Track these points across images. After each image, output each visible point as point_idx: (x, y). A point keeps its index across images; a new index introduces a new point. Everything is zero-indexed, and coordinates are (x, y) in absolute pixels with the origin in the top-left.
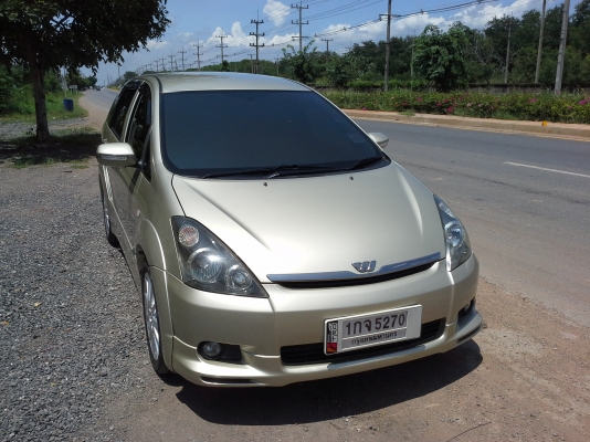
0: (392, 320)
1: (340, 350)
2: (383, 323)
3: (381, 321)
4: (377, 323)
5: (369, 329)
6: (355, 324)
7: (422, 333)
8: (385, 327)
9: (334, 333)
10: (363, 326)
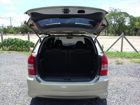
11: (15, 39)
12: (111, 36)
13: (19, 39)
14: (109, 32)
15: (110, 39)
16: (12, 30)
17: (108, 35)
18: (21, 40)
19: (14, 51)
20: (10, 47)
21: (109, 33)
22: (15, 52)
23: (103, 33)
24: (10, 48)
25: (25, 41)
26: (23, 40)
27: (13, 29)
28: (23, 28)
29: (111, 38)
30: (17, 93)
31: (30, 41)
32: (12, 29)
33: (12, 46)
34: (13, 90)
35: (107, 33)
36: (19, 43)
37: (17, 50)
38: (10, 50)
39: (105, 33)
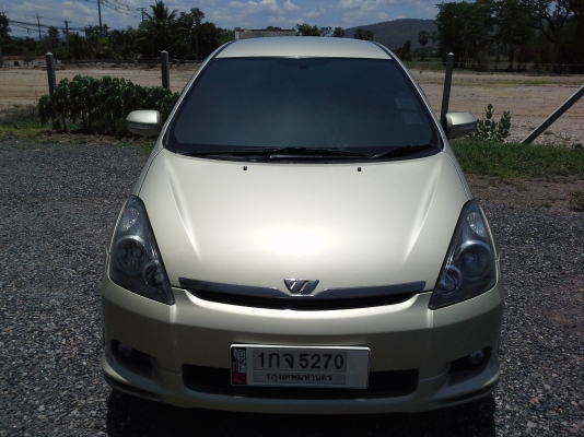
0: (324, 359)
1: (250, 382)
2: (311, 362)
3: (308, 358)
4: (301, 360)
5: (291, 366)
6: (271, 356)
7: (370, 384)
8: (313, 366)
9: (241, 362)
10: (282, 360)
11: (107, 80)
12: (536, 71)
13: (123, 80)
14: (525, 58)
15: (534, 89)
16: (104, 45)
17: (521, 71)
18: (130, 84)
19: (101, 133)
20: (83, 118)
21: (527, 61)
22: (105, 139)
23: (497, 61)
24: (84, 123)
25: (150, 90)
26: (138, 87)
27: (110, 40)
28: (149, 36)
29: (536, 83)
31: (169, 92)
32: (104, 40)
33: (92, 112)
34: (70, 331)
35: (519, 61)
36: (122, 101)
37: (114, 131)
38: (87, 130)
39: (511, 61)
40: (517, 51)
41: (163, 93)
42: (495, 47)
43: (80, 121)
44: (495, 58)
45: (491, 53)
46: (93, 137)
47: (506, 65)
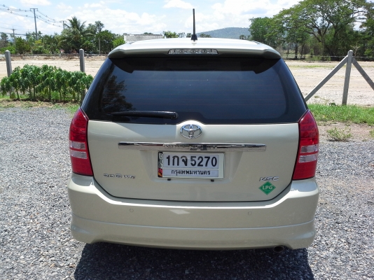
11: (45, 68)
12: (311, 60)
13: (55, 67)
14: (305, 51)
15: (310, 70)
16: (39, 45)
17: (303, 59)
18: (60, 70)
19: (42, 101)
20: (30, 91)
21: (305, 53)
22: (44, 104)
23: (288, 53)
24: (30, 95)
25: (73, 74)
26: (65, 72)
27: (42, 42)
28: (69, 39)
29: (311, 67)
30: (43, 226)
31: (85, 74)
32: (39, 41)
33: (36, 87)
34: (34, 215)
35: (302, 53)
36: (55, 80)
37: (50, 99)
38: (32, 99)
39: (296, 53)
40: (300, 47)
41: (81, 75)
42: (286, 45)
43: (27, 93)
44: (286, 51)
45: (284, 49)
46: (36, 103)
47: (293, 56)
